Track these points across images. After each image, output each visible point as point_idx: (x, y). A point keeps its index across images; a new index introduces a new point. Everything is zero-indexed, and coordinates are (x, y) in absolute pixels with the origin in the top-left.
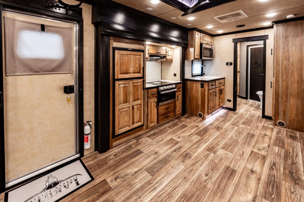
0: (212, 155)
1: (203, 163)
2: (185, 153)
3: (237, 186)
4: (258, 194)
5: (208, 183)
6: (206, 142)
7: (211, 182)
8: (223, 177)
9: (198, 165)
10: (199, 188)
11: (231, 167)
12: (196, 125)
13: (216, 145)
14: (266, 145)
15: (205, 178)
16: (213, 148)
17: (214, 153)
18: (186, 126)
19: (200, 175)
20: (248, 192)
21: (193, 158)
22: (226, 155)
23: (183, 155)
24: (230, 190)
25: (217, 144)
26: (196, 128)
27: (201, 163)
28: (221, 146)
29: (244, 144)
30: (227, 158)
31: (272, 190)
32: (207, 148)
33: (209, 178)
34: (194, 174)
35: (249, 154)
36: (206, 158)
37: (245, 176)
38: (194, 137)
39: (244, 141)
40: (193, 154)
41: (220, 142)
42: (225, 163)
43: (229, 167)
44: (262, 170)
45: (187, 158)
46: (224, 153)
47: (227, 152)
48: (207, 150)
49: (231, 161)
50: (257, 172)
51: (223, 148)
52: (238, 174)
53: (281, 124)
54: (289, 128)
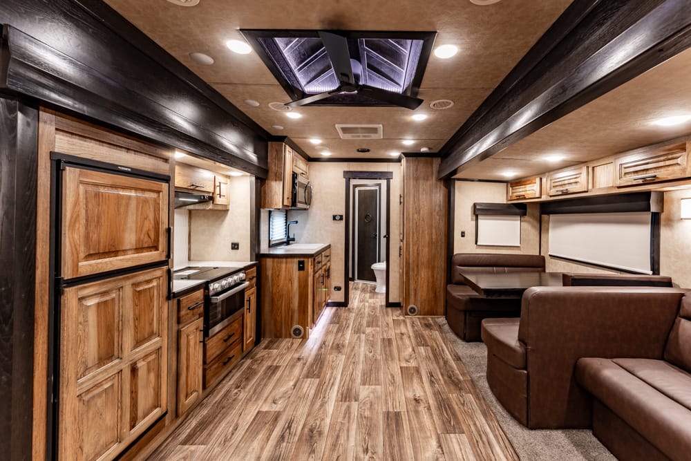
0: (355, 405)
1: (348, 431)
2: (306, 430)
3: (413, 439)
4: (439, 432)
6: (332, 384)
7: (379, 458)
8: (391, 437)
9: (342, 440)
11: (391, 410)
12: (296, 356)
13: (351, 382)
14: (410, 350)
15: (367, 458)
16: (349, 390)
17: (356, 401)
18: (277, 367)
20: (427, 437)
21: (326, 430)
22: (373, 393)
23: (304, 438)
24: (409, 451)
25: (352, 380)
26: (299, 364)
27: (345, 432)
28: (359, 380)
29: (387, 360)
30: (378, 398)
31: (447, 415)
32: (340, 396)
33: (373, 454)
35: (400, 375)
36: (349, 418)
37: (413, 413)
38: (307, 385)
39: (384, 355)
40: (323, 422)
41: (354, 373)
42: (380, 408)
43: (388, 413)
44: (425, 392)
45: (315, 438)
46: (370, 390)
47: (373, 387)
48: (341, 401)
49: (386, 400)
50: (422, 398)
51: (364, 383)
52: (404, 418)
53: (413, 311)
54: (420, 315)
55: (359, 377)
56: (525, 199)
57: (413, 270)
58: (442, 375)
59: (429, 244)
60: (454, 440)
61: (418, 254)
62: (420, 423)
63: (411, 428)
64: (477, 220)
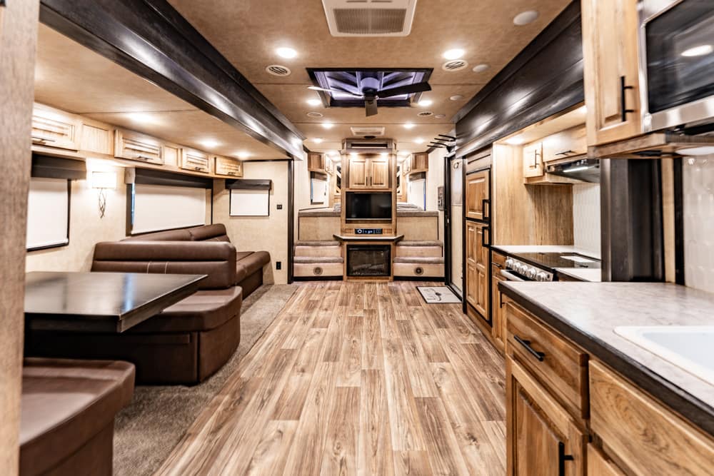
0: (365, 366)
1: (368, 350)
11: (331, 363)
13: (373, 391)
16: (373, 382)
17: (364, 371)
21: (384, 351)
22: (346, 378)
25: (371, 395)
28: (363, 394)
30: (341, 373)
32: (382, 375)
36: (368, 357)
41: (370, 405)
42: (341, 365)
43: (335, 361)
46: (349, 381)
47: (345, 385)
48: (378, 371)
49: (333, 371)
51: (356, 389)
55: (362, 398)
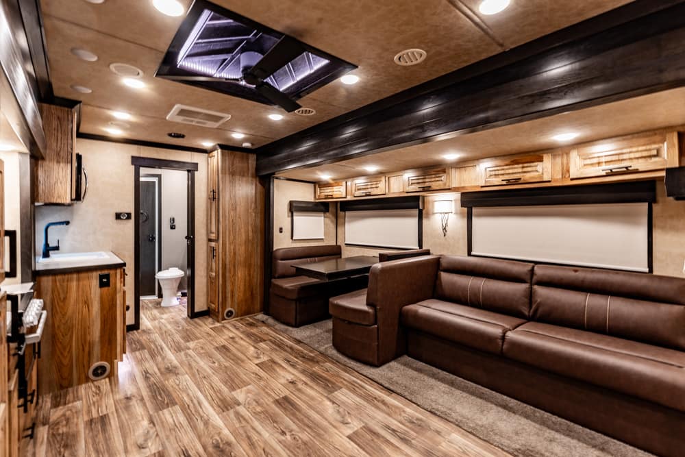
0: (241, 409)
1: (254, 429)
2: (211, 449)
3: (310, 407)
4: (325, 395)
5: (300, 438)
6: (199, 403)
7: (298, 432)
8: (294, 415)
9: (255, 437)
10: (306, 452)
11: (277, 398)
12: (120, 397)
13: (218, 394)
14: (252, 348)
15: (288, 437)
16: (222, 400)
17: (238, 405)
18: (104, 417)
19: (280, 442)
20: (321, 402)
21: (232, 439)
22: (250, 393)
23: (214, 454)
24: (316, 417)
26: (134, 403)
27: (252, 430)
28: (225, 389)
30: (256, 394)
31: (322, 382)
32: (217, 409)
33: (290, 432)
34: (275, 450)
35: (261, 370)
36: (245, 419)
37: (297, 392)
38: (168, 416)
39: (230, 361)
40: (221, 435)
41: (213, 385)
42: (266, 400)
43: (277, 401)
44: (293, 374)
45: (227, 450)
46: (244, 392)
47: (245, 388)
48: (223, 411)
49: (267, 393)
50: (295, 379)
51: (232, 389)
52: (293, 398)
53: (230, 314)
54: (237, 317)
56: (332, 198)
57: (230, 272)
58: (296, 358)
59: (245, 242)
60: (339, 395)
61: (235, 254)
62: (308, 396)
63: (304, 402)
64: (292, 216)
